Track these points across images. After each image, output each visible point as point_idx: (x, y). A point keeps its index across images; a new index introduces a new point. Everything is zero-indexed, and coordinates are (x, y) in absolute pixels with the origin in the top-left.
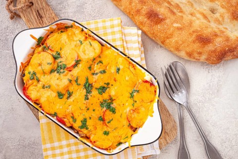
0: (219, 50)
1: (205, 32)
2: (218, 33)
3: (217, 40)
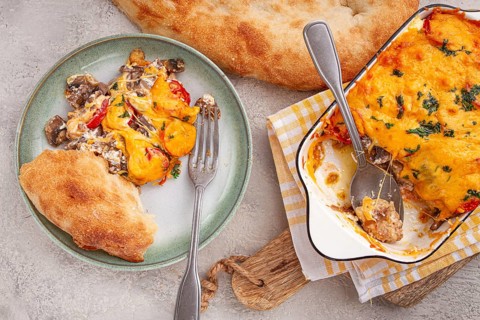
0: (94, 224)
1: (87, 181)
2: (109, 197)
3: (98, 205)
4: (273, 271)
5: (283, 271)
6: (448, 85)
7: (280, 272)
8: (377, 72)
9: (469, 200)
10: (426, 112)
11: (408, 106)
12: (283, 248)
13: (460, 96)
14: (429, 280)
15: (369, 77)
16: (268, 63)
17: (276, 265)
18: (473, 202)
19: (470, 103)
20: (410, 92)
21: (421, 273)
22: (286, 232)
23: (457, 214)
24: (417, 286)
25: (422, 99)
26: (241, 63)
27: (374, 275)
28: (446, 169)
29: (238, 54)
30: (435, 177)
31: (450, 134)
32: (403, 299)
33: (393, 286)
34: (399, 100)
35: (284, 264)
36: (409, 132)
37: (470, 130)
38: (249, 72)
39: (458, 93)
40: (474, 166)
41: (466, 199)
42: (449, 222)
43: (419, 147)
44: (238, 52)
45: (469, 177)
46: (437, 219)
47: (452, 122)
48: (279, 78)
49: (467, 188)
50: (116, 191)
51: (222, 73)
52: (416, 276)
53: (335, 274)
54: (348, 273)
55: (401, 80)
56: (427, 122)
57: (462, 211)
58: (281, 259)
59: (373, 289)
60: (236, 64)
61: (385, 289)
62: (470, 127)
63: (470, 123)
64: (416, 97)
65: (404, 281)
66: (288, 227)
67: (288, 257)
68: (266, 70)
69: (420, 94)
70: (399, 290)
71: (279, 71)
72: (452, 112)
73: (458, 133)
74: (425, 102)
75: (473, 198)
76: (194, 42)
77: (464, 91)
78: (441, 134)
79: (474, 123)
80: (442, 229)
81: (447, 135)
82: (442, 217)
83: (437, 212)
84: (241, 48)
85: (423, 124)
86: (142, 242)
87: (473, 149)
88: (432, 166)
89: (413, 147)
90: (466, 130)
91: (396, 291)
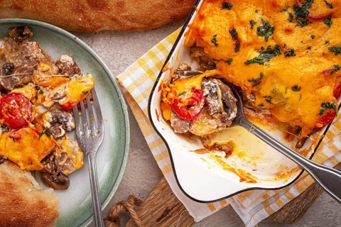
4: (158, 220)
5: (168, 218)
6: (279, 6)
7: (166, 220)
8: (207, 10)
9: (325, 114)
10: (262, 39)
11: (244, 37)
12: (163, 197)
13: (293, 13)
14: (308, 192)
15: (201, 18)
16: (113, 13)
17: (160, 214)
18: (329, 114)
19: (304, 18)
20: (242, 23)
21: (298, 189)
22: (163, 181)
23: (316, 129)
24: (298, 201)
25: (255, 27)
26: (89, 20)
27: (253, 202)
28: (296, 88)
29: (83, 13)
30: (287, 99)
31: (291, 53)
32: (288, 217)
33: (275, 207)
34: (234, 34)
35: (167, 211)
36: (248, 63)
37: (310, 44)
38: (99, 27)
39: (290, 10)
40: (321, 79)
41: (321, 113)
42: (311, 138)
43: (262, 75)
44: (81, 11)
45: (319, 91)
46: (300, 137)
47: (291, 41)
48: (129, 24)
49: (320, 102)
50: (7, 179)
51: (73, 36)
52: (294, 192)
53: (217, 210)
54: (230, 205)
55: (232, 12)
56: (266, 47)
57: (320, 125)
58: (163, 208)
59: (257, 215)
60: (84, 23)
61: (268, 211)
62: (309, 41)
63: (309, 37)
64: (249, 26)
65: (284, 200)
66: (163, 176)
67: (170, 204)
68: (114, 20)
69: (252, 23)
70: (282, 209)
71: (126, 17)
72: (288, 31)
73: (298, 51)
74: (259, 29)
75: (328, 110)
76: (38, 15)
77: (296, 8)
78: (282, 56)
79: (313, 37)
80: (306, 146)
81: (288, 55)
82: (303, 134)
83: (299, 130)
84: (83, 7)
85: (262, 51)
86: (47, 218)
87: (317, 63)
88: (281, 89)
89: (256, 76)
90: (305, 45)
91: (279, 211)
